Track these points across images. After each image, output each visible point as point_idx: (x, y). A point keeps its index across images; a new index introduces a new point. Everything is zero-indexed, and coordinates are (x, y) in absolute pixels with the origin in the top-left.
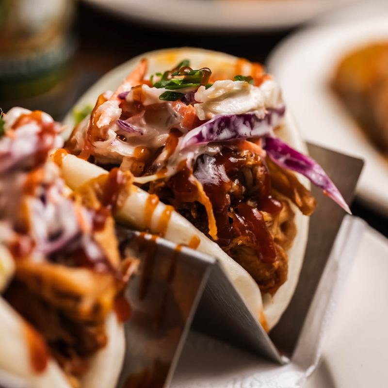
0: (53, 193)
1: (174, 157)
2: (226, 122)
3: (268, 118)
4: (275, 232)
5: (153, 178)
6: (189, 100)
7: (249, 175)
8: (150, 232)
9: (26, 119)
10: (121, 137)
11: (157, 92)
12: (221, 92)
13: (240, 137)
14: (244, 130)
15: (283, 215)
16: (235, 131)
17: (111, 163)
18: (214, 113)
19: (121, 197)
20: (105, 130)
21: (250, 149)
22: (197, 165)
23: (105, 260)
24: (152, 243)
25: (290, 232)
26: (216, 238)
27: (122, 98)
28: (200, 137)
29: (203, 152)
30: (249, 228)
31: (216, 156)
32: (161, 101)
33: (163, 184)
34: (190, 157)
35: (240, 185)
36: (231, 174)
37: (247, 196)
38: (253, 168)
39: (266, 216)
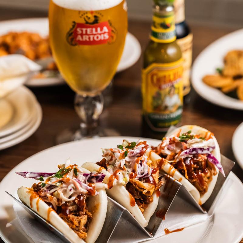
0: (144, 163)
1: (179, 157)
2: (194, 149)
3: (208, 149)
4: (205, 179)
5: (172, 161)
6: (186, 142)
7: (200, 164)
8: (169, 175)
9: (141, 143)
10: (168, 149)
11: (179, 139)
12: (193, 142)
13: (198, 153)
14: (200, 152)
15: (209, 175)
16: (197, 152)
17: (163, 156)
18: (192, 147)
19: (163, 166)
20: (164, 147)
21: (201, 157)
22: (185, 160)
23: (154, 182)
24: (169, 178)
25: (210, 179)
26: (188, 179)
27: (170, 139)
28: (186, 153)
29: (187, 156)
30: (198, 177)
31: (191, 158)
32: (180, 142)
33: (175, 163)
34: (183, 157)
35: (197, 166)
36: (194, 164)
37: (199, 169)
38: (201, 162)
39: (203, 174)
